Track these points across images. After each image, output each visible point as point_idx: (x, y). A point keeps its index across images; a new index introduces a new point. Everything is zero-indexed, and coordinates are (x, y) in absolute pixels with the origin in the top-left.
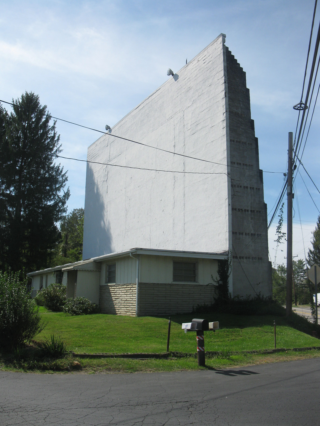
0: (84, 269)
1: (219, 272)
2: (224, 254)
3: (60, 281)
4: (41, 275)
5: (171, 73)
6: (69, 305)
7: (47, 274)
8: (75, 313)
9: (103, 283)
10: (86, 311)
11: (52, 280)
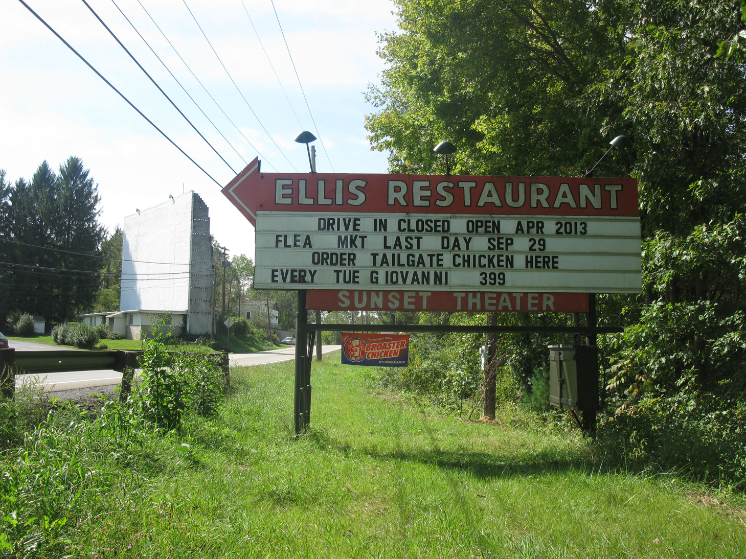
0: (118, 317)
1: (183, 320)
2: (187, 311)
3: (104, 322)
4: (91, 317)
5: (171, 197)
6: (110, 335)
7: (95, 316)
8: (113, 339)
9: (128, 324)
10: (118, 338)
11: (99, 322)
